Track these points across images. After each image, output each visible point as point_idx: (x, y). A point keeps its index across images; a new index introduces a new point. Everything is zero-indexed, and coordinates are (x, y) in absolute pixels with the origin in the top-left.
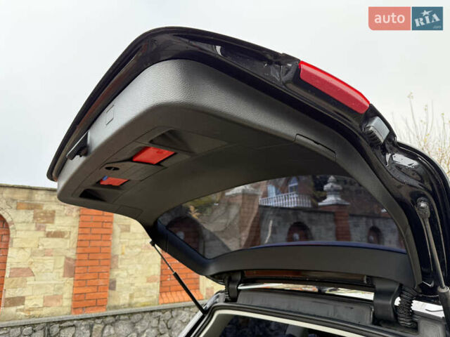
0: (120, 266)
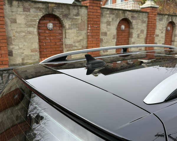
0: (13, 43)
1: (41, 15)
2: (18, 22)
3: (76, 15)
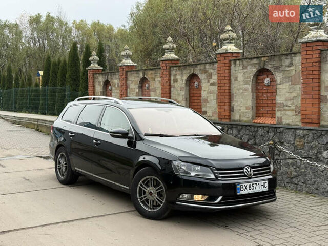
0: (235, 100)
1: (255, 70)
2: (239, 79)
3: (289, 66)
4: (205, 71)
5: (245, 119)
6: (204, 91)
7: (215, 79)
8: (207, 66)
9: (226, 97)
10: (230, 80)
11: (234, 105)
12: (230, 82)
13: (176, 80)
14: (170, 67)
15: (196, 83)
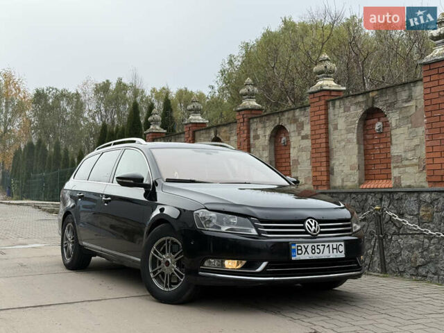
0: (335, 157)
2: (339, 127)
3: (407, 101)
4: (295, 120)
5: (349, 184)
6: (294, 148)
7: (307, 129)
8: (297, 113)
9: (323, 154)
10: (327, 129)
11: (334, 164)
12: (327, 133)
13: (257, 137)
14: (250, 119)
15: (284, 139)
